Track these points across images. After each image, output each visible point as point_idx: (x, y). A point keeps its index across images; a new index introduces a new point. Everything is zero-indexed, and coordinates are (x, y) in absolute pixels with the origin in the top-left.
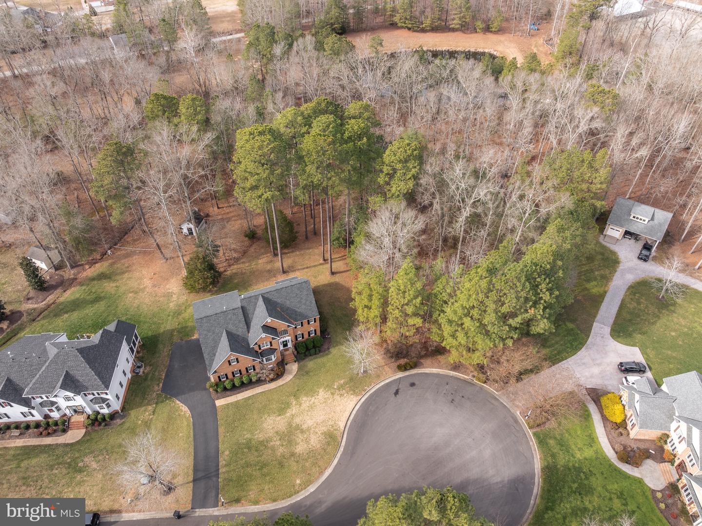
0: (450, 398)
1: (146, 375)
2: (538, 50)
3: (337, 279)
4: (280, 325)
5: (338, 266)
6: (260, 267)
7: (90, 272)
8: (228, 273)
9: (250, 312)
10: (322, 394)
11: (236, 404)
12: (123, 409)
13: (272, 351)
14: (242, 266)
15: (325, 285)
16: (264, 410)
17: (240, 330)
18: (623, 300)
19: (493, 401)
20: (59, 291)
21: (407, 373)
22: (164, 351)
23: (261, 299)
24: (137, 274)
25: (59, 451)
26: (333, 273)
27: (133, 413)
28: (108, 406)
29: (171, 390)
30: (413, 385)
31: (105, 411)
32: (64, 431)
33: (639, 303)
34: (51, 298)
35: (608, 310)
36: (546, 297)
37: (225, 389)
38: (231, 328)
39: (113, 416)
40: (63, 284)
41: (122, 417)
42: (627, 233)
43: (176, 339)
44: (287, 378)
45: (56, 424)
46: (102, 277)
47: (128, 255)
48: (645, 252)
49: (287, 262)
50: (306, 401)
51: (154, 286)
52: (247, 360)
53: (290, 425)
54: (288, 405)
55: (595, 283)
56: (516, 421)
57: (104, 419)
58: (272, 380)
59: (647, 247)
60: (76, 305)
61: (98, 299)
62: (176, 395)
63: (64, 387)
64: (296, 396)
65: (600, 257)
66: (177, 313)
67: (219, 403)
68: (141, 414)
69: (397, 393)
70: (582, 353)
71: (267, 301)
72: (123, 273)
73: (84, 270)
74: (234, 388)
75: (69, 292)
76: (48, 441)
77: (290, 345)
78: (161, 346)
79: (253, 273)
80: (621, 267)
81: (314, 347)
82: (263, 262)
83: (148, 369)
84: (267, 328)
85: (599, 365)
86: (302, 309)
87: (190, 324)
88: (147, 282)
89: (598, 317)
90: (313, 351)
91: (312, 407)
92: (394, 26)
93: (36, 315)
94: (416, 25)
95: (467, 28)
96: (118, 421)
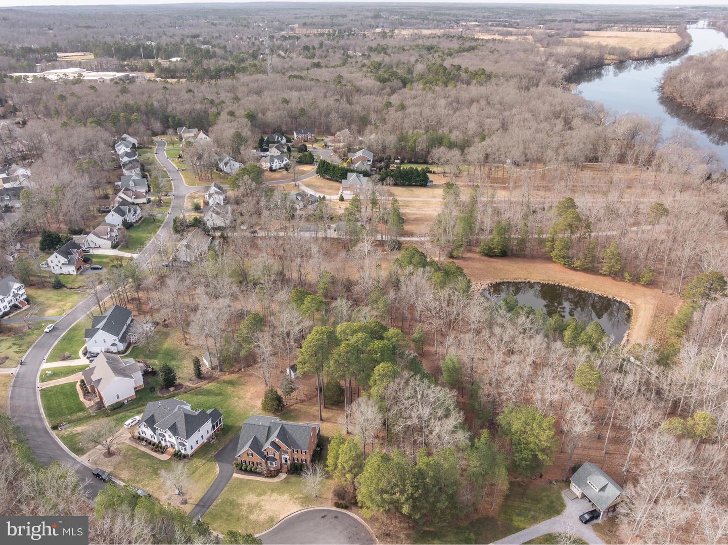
1: (213, 444)
4: (284, 446)
7: (227, 377)
8: (292, 407)
9: (272, 431)
10: (286, 497)
11: (242, 480)
12: (192, 455)
13: (274, 459)
14: (303, 406)
16: (252, 490)
17: (262, 439)
18: (532, 540)
20: (206, 382)
21: (339, 510)
22: (230, 437)
23: (279, 427)
24: (247, 388)
25: (155, 461)
27: (195, 460)
28: (185, 450)
29: (218, 458)
30: (337, 517)
31: (183, 452)
32: (162, 453)
34: (200, 384)
37: (241, 469)
38: (258, 436)
39: (185, 456)
40: (210, 379)
41: (190, 459)
44: (276, 480)
45: (161, 448)
46: (231, 383)
47: (250, 376)
48: (588, 516)
50: (275, 496)
51: (250, 399)
52: (257, 458)
53: (258, 503)
54: (265, 493)
55: (523, 519)
57: (180, 456)
58: (267, 477)
60: (209, 393)
61: (219, 394)
62: (218, 461)
63: (170, 429)
64: (272, 491)
65: (548, 503)
67: (235, 475)
68: (198, 462)
69: (324, 517)
71: (282, 430)
72: (241, 385)
73: (225, 375)
74: (246, 471)
75: (210, 384)
76: (154, 454)
77: (288, 462)
78: (230, 433)
80: (558, 518)
82: (315, 409)
83: (216, 442)
84: (274, 444)
86: (300, 442)
88: (249, 395)
90: (299, 472)
91: (275, 500)
92: (549, 259)
93: (188, 390)
94: (568, 263)
95: (616, 275)
96: (186, 460)
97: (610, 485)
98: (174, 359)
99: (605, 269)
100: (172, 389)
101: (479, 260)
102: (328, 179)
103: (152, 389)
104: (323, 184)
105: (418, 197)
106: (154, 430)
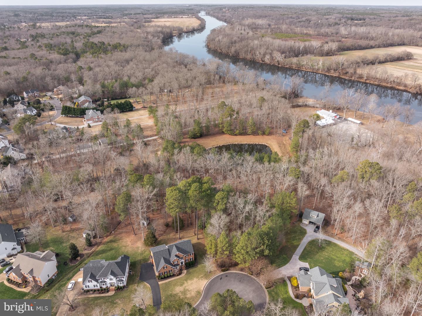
0: (239, 280)
1: (133, 274)
2: (286, 143)
3: (200, 241)
4: (181, 255)
5: (200, 236)
6: (171, 237)
7: (107, 240)
8: (160, 239)
9: (170, 251)
10: (195, 279)
11: (166, 283)
12: (127, 285)
13: (178, 265)
14: (164, 237)
15: (195, 243)
16: (175, 285)
17: (168, 257)
18: (305, 247)
19: (255, 281)
20: (96, 247)
21: (225, 272)
22: (139, 267)
23: (174, 246)
24: (125, 240)
25: (107, 298)
26: (198, 239)
27: (130, 286)
28: (123, 283)
29: (142, 279)
30: (227, 276)
31: (122, 285)
32: (107, 292)
33: (311, 248)
34: (93, 249)
35: (299, 251)
36: (267, 242)
37: (162, 278)
38: (165, 256)
39: (124, 287)
40: (97, 244)
41: (127, 288)
42: (310, 222)
43: (142, 262)
44: (183, 275)
45: (105, 289)
46: (111, 241)
47: (120, 233)
48: (317, 229)
49: (181, 235)
50: (190, 282)
51: (132, 244)
52: (169, 267)
53: (184, 289)
54: (184, 283)
55: (296, 241)
56: (261, 287)
57: (121, 288)
58: (178, 275)
59: (318, 227)
60: (103, 252)
61: (111, 249)
62: (145, 281)
63: (111, 274)
64: (186, 280)
65: (299, 231)
66: (142, 254)
67: (160, 283)
68: (133, 287)
69: (221, 279)
70: (288, 265)
71: (177, 247)
72: (120, 240)
73: (104, 239)
74: (165, 278)
75: (100, 247)
76: (102, 295)
77: (184, 264)
78: (137, 265)
79: (168, 239)
80: (307, 235)
81: (192, 264)
82: (172, 235)
83: (134, 272)
85: (293, 269)
86: (188, 250)
87: (147, 258)
88: (129, 243)
89: (295, 253)
90: (191, 266)
91: (192, 283)
92: (223, 133)
93: (89, 256)
94: (232, 133)
95: (255, 133)
96: (126, 289)
97: (319, 213)
98: (62, 243)
99: (249, 131)
100: (79, 258)
101: (191, 141)
102: (70, 117)
103: (65, 264)
104: (69, 121)
105: (132, 117)
106: (97, 281)
